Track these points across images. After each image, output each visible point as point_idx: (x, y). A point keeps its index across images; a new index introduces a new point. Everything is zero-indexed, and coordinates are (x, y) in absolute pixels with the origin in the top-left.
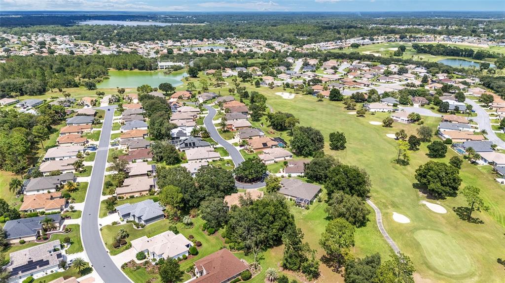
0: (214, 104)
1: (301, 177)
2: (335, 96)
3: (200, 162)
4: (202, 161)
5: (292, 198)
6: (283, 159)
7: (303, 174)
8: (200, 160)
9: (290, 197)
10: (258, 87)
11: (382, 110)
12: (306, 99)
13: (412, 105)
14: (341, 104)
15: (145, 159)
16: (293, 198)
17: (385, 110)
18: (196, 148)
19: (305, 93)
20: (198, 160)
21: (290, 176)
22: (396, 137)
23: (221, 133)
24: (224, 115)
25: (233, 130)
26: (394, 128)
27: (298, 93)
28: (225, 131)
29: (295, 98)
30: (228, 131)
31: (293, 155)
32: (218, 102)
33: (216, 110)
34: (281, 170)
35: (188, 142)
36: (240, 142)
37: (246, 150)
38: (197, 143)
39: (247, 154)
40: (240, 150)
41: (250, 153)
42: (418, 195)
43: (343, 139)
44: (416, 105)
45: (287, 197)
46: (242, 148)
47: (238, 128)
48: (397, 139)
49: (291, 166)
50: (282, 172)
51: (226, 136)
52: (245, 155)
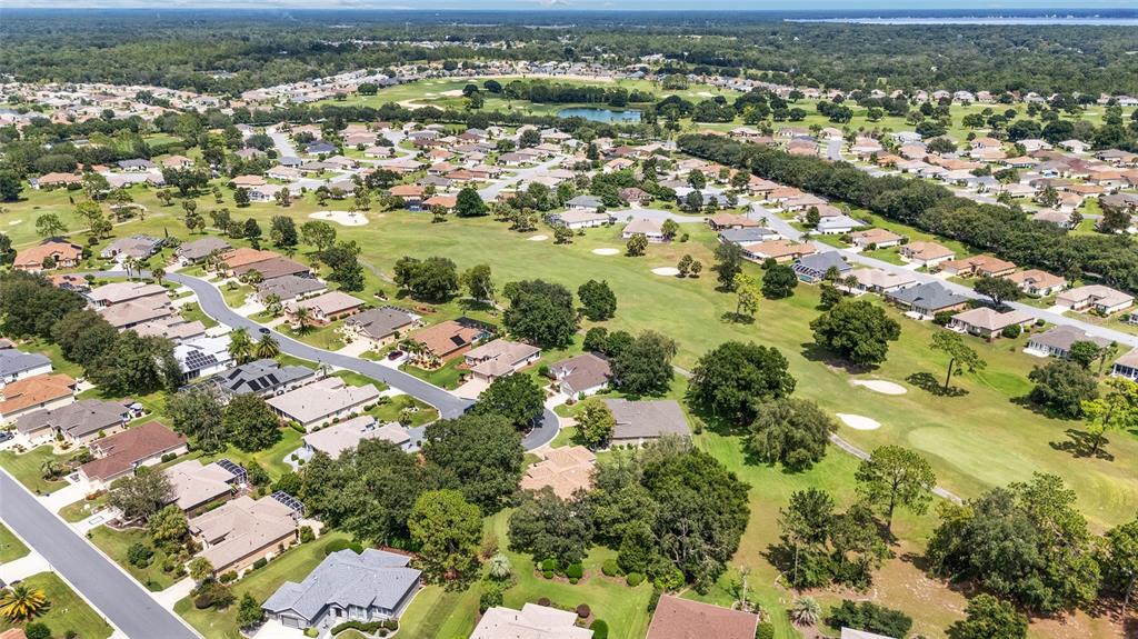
0: (180, 266)
1: (606, 392)
2: (471, 206)
5: (646, 440)
6: (525, 363)
7: (605, 386)
9: (641, 441)
10: (244, 206)
11: (590, 224)
12: (404, 221)
13: (627, 205)
14: (489, 220)
15: (168, 454)
17: (596, 223)
19: (388, 206)
20: (328, 416)
21: (583, 397)
22: (678, 272)
23: (298, 336)
24: (245, 289)
25: (321, 322)
26: (648, 255)
27: (367, 210)
28: (304, 330)
29: (371, 220)
30: (312, 328)
31: (540, 349)
32: (189, 259)
33: (205, 279)
34: (547, 388)
35: (255, 377)
36: (376, 347)
37: (417, 363)
38: (279, 374)
39: (428, 373)
40: (400, 367)
41: (433, 369)
42: (831, 372)
43: (611, 295)
44: (635, 205)
45: (633, 442)
46: (399, 361)
47: (333, 317)
48: (682, 276)
49: (562, 375)
50: (554, 393)
51: (321, 342)
52: (427, 376)
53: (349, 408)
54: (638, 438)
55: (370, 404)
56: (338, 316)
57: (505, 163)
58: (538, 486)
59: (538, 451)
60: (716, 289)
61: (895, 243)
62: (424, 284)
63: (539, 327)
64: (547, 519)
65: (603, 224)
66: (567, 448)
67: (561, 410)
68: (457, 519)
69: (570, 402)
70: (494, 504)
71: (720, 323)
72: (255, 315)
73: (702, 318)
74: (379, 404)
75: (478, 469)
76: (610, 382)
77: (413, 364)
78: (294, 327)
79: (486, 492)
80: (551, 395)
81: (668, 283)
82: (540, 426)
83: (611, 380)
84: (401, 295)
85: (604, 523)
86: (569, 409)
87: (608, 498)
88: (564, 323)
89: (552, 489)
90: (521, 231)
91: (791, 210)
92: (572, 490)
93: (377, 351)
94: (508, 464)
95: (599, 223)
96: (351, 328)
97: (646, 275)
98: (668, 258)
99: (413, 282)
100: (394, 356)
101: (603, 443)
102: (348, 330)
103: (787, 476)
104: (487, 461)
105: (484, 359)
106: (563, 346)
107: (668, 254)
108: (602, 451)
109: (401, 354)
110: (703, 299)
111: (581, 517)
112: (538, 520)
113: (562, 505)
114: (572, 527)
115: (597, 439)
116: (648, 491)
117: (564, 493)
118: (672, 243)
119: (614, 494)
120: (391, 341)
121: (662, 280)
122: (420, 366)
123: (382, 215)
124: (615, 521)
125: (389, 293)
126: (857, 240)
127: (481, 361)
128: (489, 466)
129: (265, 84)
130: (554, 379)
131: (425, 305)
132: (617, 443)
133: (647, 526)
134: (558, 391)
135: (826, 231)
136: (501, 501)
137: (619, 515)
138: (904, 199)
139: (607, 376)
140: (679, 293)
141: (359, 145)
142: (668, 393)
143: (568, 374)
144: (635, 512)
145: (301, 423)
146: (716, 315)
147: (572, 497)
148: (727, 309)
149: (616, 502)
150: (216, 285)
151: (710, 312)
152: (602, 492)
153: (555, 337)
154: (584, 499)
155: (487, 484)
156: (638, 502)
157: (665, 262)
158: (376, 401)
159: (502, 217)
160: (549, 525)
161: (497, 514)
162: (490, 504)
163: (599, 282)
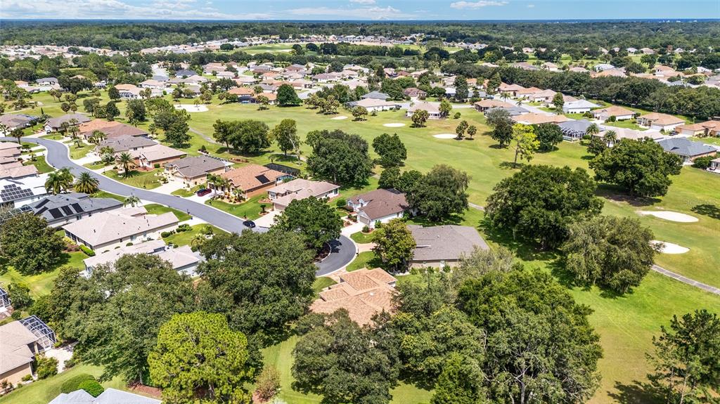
0: (44, 133)
2: (288, 97)
3: (130, 244)
4: (134, 242)
7: (401, 217)
8: (129, 241)
9: (442, 265)
10: (116, 101)
11: (381, 108)
14: (302, 109)
16: (452, 265)
17: (385, 108)
18: (85, 218)
19: (224, 100)
20: (121, 240)
21: (378, 226)
22: (456, 136)
23: (121, 179)
24: (90, 147)
25: (145, 168)
26: (429, 127)
27: (209, 103)
28: (128, 174)
29: (210, 109)
30: (135, 173)
31: (338, 187)
32: (54, 128)
33: (61, 141)
34: (344, 218)
35: (58, 206)
36: (188, 186)
37: (223, 198)
38: (86, 204)
39: (232, 206)
40: (206, 202)
41: (238, 203)
42: (616, 206)
43: (401, 146)
44: (414, 99)
45: (434, 266)
46: (207, 197)
47: (157, 164)
48: (460, 138)
49: (360, 206)
50: (351, 222)
51: (140, 183)
52: (231, 209)
53: (144, 233)
54: (438, 261)
55: (168, 230)
56: (161, 163)
57: (317, 80)
58: (330, 309)
59: (334, 274)
60: (490, 147)
61: (630, 117)
62: (239, 137)
63: (338, 167)
64: (341, 350)
65: (391, 109)
66: (364, 270)
67: (358, 237)
68: (210, 352)
69: (366, 230)
70: (281, 332)
71: (499, 170)
72: (91, 164)
73: (481, 166)
74: (178, 231)
75: (259, 288)
76: (405, 212)
77: (220, 199)
78: (120, 172)
79: (267, 317)
80: (348, 224)
81: (448, 144)
82: (337, 251)
83: (406, 210)
84: (221, 150)
85: (412, 355)
86: (366, 236)
87: (417, 324)
88: (361, 164)
89: (347, 312)
90: (326, 114)
91: (536, 100)
92: (371, 314)
93: (188, 189)
94: (296, 283)
95: (388, 108)
96: (170, 172)
97: (428, 139)
98: (446, 128)
99: (229, 138)
100: (203, 192)
101: (401, 266)
102: (166, 173)
103: (607, 300)
104: (270, 280)
105: (286, 194)
106: (360, 185)
107: (445, 126)
108: (401, 274)
109: (209, 191)
110: (481, 154)
111: (384, 349)
112: (328, 352)
113: (359, 333)
114: (373, 362)
115: (396, 261)
116: (466, 316)
117: (362, 318)
118: (447, 119)
119: (424, 319)
120: (203, 181)
121: (442, 142)
122: (226, 200)
123: (220, 106)
124: (427, 353)
125: (211, 150)
126: (598, 116)
127: (283, 195)
128: (272, 285)
129: (158, 45)
130: (351, 210)
131: (240, 157)
132: (416, 266)
133: (473, 361)
134: (355, 221)
135: (570, 111)
136: (288, 327)
137: (431, 345)
138: (632, 86)
139: (403, 207)
140: (459, 150)
141: (213, 72)
142: (462, 222)
143: (365, 205)
144: (453, 342)
145: (91, 246)
146: (494, 163)
147: (372, 323)
148: (503, 160)
149: (426, 328)
150: (66, 145)
151: (488, 162)
152: (408, 317)
153: (352, 177)
154: (388, 326)
155: (269, 307)
156: (457, 329)
157: (443, 131)
158: (175, 228)
159: (312, 106)
160: (342, 358)
161: (282, 343)
162: (274, 330)
163: (391, 135)
